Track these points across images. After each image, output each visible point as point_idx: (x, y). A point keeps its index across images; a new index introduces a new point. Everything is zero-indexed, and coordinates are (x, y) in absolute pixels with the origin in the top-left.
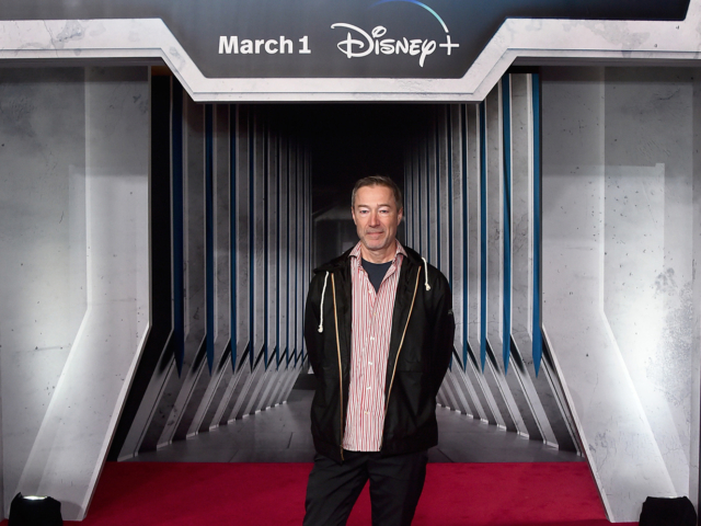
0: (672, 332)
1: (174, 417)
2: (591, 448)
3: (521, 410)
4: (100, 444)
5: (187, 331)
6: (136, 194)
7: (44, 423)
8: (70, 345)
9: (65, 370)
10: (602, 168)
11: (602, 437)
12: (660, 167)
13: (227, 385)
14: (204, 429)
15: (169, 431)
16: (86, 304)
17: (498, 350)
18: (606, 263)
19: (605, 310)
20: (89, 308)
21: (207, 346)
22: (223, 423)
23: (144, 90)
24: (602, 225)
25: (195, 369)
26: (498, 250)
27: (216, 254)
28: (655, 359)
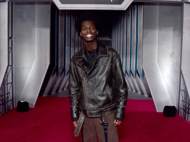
0: (173, 67)
1: (56, 86)
2: (153, 94)
3: (139, 87)
5: (59, 66)
6: (47, 32)
8: (31, 67)
9: (30, 73)
10: (158, 28)
11: (156, 92)
12: (172, 28)
14: (63, 89)
15: (55, 90)
16: (35, 58)
17: (134, 72)
18: (158, 50)
19: (158, 62)
20: (36, 59)
21: (64, 70)
22: (67, 88)
23: (49, 7)
24: (157, 41)
25: (61, 75)
26: (134, 48)
27: (66, 48)
28: (169, 74)
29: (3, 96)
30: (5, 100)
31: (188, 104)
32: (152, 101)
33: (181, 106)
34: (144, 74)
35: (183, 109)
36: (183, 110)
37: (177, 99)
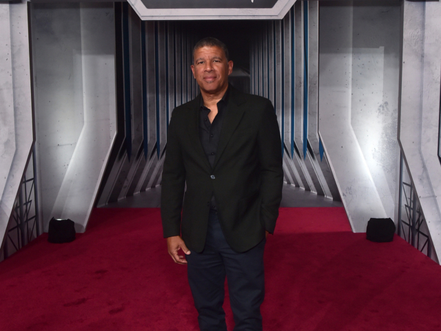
0: (386, 135)
1: (127, 183)
2: (344, 195)
3: (313, 179)
4: (92, 194)
5: (133, 137)
6: (108, 64)
7: (63, 183)
8: (76, 143)
9: (73, 156)
10: (351, 49)
11: (350, 189)
12: (382, 48)
13: (155, 166)
14: (143, 190)
15: (124, 191)
16: (83, 122)
17: (300, 146)
18: (352, 99)
19: (352, 123)
20: (85, 124)
21: (144, 145)
22: (153, 186)
23: (112, 11)
24: (350, 79)
25: (137, 158)
26: (301, 93)
27: (148, 96)
28: (377, 149)
29: (19, 209)
30: (21, 217)
31: (418, 212)
32: (343, 210)
33: (405, 218)
34: (324, 151)
35: (409, 225)
36: (408, 227)
37: (395, 204)
